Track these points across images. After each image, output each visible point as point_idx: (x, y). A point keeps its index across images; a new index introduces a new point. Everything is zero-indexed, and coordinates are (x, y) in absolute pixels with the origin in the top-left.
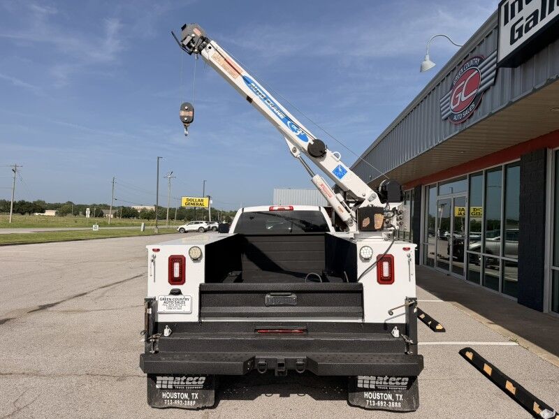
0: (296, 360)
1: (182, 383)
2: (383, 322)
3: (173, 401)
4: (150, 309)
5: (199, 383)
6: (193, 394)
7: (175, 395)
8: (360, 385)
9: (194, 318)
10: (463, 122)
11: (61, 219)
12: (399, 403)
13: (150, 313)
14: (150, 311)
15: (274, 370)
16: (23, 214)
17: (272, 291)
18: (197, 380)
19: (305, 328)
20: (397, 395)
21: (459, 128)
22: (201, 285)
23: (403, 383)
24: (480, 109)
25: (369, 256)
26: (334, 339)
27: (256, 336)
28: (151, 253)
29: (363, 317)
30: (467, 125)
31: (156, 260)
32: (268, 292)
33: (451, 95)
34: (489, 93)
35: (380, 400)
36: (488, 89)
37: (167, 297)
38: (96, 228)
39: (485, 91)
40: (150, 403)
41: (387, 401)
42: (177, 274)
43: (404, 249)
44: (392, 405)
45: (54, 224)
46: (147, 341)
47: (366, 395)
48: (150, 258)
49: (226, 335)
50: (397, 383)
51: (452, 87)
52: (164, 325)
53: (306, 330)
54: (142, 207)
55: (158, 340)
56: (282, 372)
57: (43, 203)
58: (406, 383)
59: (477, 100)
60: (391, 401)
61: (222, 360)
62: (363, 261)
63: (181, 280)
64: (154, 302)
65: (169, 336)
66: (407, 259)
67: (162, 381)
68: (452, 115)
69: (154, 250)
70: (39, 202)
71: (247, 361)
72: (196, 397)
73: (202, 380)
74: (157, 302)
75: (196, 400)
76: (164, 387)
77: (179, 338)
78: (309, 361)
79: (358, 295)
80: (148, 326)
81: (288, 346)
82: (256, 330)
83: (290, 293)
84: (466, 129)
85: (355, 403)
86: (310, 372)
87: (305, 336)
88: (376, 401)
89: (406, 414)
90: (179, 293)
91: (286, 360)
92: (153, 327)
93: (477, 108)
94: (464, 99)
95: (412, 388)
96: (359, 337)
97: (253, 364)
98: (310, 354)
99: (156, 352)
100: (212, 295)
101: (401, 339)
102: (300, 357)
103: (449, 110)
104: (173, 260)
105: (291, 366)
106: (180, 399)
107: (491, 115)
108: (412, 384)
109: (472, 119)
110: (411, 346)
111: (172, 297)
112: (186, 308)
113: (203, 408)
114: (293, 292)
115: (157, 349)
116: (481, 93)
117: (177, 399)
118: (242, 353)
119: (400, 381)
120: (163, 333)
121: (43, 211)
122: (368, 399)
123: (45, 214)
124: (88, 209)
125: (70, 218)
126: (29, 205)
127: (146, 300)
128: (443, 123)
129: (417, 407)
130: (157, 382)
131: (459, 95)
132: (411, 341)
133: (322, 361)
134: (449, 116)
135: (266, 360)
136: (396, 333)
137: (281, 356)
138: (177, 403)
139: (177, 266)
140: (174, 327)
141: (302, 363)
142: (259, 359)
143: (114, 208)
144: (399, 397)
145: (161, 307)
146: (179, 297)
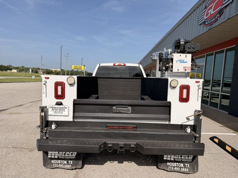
0: (130, 145)
1: (63, 155)
2: (181, 124)
3: (58, 165)
4: (43, 113)
5: (73, 155)
6: (69, 161)
7: (59, 161)
8: (165, 158)
9: (70, 119)
10: (211, 25)
11: (19, 73)
12: (187, 169)
13: (43, 115)
14: (43, 114)
15: (117, 150)
16: (2, 71)
17: (117, 105)
18: (72, 154)
19: (135, 126)
20: (186, 164)
21: (208, 28)
22: (74, 100)
23: (190, 158)
24: (222, 17)
25: (176, 86)
26: (153, 133)
27: (107, 130)
28: (44, 79)
29: (170, 121)
30: (214, 26)
31: (47, 84)
32: (115, 105)
33: (205, 12)
34: (228, 8)
35: (176, 167)
36: (228, 5)
37: (54, 106)
38: (33, 77)
39: (226, 7)
40: (44, 165)
41: (180, 168)
42: (60, 93)
43: (197, 82)
44: (183, 170)
45: (16, 75)
46: (42, 131)
47: (168, 164)
48: (43, 82)
49: (89, 129)
50: (187, 158)
51: (206, 7)
52: (52, 122)
53: (136, 128)
54: (55, 69)
55: (48, 131)
56: (122, 152)
57: (11, 66)
58: (192, 158)
59: (221, 12)
60: (183, 168)
61: (86, 144)
62: (171, 89)
63: (62, 96)
64: (45, 109)
65: (55, 129)
66: (197, 88)
67: (51, 154)
68: (205, 22)
69: (45, 78)
70: (10, 66)
71: (101, 145)
72: (71, 163)
73: (74, 154)
74: (48, 109)
75: (71, 165)
76: (53, 157)
77: (61, 130)
78: (137, 145)
79: (168, 108)
80: (42, 123)
81: (126, 136)
82: (107, 127)
83: (128, 106)
84: (213, 28)
85: (161, 168)
86: (138, 151)
87: (135, 131)
88: (174, 167)
89: (190, 174)
90: (61, 104)
91: (124, 144)
92: (45, 123)
93: (220, 17)
94: (212, 12)
95: (195, 161)
96: (167, 132)
97: (105, 146)
98: (139, 141)
99: (47, 138)
100: (81, 106)
101: (191, 134)
102: (133, 143)
103: (203, 19)
104: (57, 84)
105: (127, 148)
106: (62, 164)
107: (229, 19)
108: (195, 159)
109: (216, 23)
110: (197, 138)
111: (57, 106)
112: (65, 113)
113: (75, 169)
114: (129, 105)
115: (48, 136)
116: (223, 8)
117: (60, 164)
118: (99, 140)
119: (188, 157)
120: (51, 127)
121: (11, 70)
122: (170, 166)
123: (12, 71)
124: (30, 69)
125: (23, 73)
126: (5, 67)
127: (41, 107)
128: (199, 27)
129: (197, 171)
130: (49, 154)
131: (210, 11)
132: (198, 135)
133: (146, 146)
134: (203, 22)
135: (113, 144)
136: (189, 130)
137: (121, 142)
138: (60, 166)
139: (59, 88)
140: (58, 123)
141: (134, 146)
142: (108, 143)
143: (42, 69)
144: (187, 165)
145: (50, 112)
146: (61, 106)
